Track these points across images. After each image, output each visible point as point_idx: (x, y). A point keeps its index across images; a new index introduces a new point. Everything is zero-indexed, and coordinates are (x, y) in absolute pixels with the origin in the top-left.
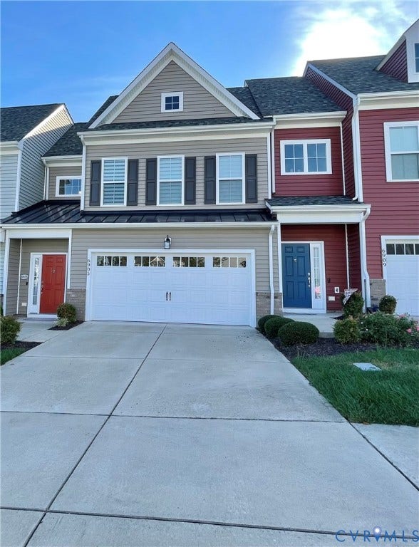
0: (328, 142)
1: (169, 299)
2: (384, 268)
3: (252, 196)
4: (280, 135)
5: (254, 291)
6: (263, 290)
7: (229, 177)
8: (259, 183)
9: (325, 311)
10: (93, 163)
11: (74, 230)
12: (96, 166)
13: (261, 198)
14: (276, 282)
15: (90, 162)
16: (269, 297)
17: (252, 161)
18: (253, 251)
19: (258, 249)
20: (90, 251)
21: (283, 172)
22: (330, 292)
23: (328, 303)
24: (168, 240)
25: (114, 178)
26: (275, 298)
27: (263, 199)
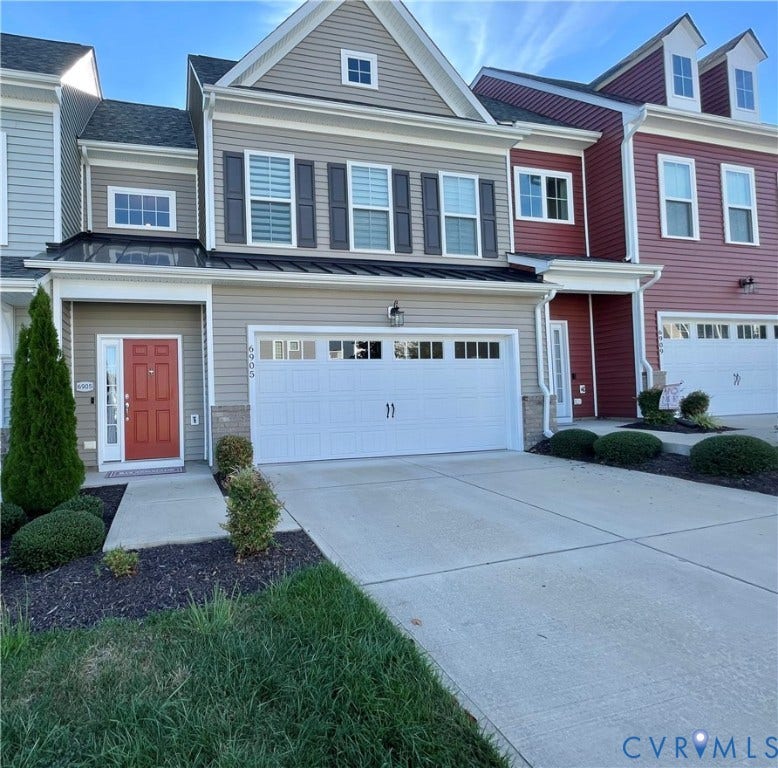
0: (568, 177)
1: (390, 415)
2: (661, 356)
3: (491, 246)
5: (519, 396)
7: (459, 212)
8: (498, 227)
10: (228, 156)
12: (233, 164)
13: (501, 250)
15: (221, 154)
16: (541, 403)
18: (515, 332)
19: (522, 328)
20: (252, 328)
21: (519, 215)
23: (574, 407)
25: (271, 193)
27: (504, 253)
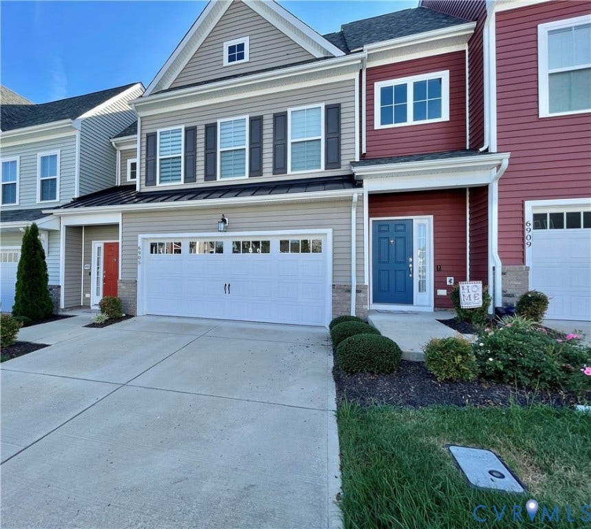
0: (445, 75)
1: (227, 292)
2: (528, 250)
3: (333, 159)
4: (375, 74)
5: (330, 283)
6: (341, 281)
7: (304, 137)
8: (342, 142)
9: (432, 309)
10: (148, 136)
11: (124, 213)
12: (151, 140)
13: (345, 161)
14: (360, 271)
15: (145, 136)
16: (349, 291)
17: (334, 114)
18: (329, 231)
19: (337, 227)
20: (140, 236)
21: (378, 125)
22: (439, 284)
23: (437, 298)
24: (224, 221)
25: (171, 152)
26: (358, 291)
27: (348, 162)
